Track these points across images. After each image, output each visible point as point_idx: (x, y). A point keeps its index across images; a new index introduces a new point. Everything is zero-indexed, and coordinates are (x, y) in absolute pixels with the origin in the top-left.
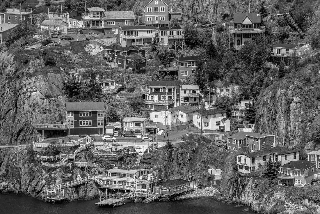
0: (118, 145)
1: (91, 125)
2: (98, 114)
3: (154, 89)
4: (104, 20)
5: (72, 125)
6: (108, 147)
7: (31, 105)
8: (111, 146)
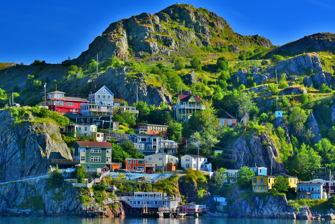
0: (132, 176)
1: (101, 161)
2: (106, 151)
3: (142, 139)
4: (65, 101)
5: (84, 160)
6: (122, 178)
7: (42, 144)
8: (125, 177)
